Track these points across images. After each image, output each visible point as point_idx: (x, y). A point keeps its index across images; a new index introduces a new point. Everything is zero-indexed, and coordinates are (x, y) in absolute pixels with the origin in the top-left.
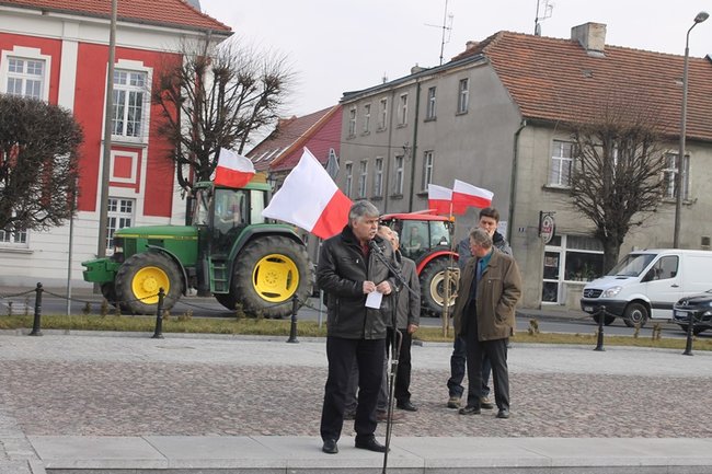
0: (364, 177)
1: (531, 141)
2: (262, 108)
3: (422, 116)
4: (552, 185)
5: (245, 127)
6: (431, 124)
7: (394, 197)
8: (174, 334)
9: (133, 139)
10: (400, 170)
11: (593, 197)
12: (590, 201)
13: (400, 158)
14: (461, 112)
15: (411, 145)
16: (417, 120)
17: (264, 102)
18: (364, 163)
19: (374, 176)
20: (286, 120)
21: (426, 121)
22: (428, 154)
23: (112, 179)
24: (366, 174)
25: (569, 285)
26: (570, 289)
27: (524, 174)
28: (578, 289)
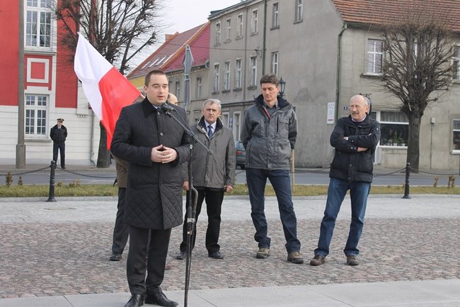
0: (228, 74)
1: (352, 40)
2: (141, 20)
3: (269, 26)
4: (369, 74)
5: (129, 36)
6: (276, 32)
7: (251, 88)
8: (65, 198)
9: (45, 49)
10: (254, 67)
11: (399, 81)
12: (397, 84)
13: (253, 58)
14: (298, 21)
15: (261, 48)
16: (265, 29)
17: (143, 16)
18: (227, 63)
19: (235, 72)
20: (171, 36)
21: (271, 30)
22: (274, 54)
23: (29, 80)
24: (229, 72)
25: (383, 149)
26: (384, 152)
27: (346, 66)
28: (390, 152)
